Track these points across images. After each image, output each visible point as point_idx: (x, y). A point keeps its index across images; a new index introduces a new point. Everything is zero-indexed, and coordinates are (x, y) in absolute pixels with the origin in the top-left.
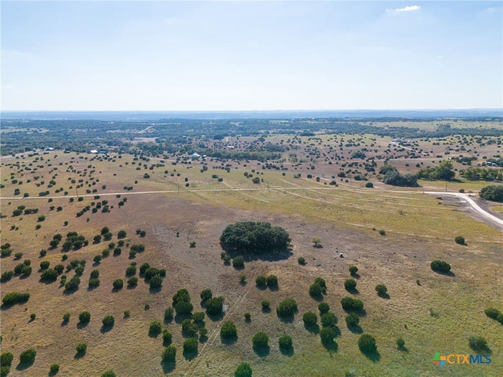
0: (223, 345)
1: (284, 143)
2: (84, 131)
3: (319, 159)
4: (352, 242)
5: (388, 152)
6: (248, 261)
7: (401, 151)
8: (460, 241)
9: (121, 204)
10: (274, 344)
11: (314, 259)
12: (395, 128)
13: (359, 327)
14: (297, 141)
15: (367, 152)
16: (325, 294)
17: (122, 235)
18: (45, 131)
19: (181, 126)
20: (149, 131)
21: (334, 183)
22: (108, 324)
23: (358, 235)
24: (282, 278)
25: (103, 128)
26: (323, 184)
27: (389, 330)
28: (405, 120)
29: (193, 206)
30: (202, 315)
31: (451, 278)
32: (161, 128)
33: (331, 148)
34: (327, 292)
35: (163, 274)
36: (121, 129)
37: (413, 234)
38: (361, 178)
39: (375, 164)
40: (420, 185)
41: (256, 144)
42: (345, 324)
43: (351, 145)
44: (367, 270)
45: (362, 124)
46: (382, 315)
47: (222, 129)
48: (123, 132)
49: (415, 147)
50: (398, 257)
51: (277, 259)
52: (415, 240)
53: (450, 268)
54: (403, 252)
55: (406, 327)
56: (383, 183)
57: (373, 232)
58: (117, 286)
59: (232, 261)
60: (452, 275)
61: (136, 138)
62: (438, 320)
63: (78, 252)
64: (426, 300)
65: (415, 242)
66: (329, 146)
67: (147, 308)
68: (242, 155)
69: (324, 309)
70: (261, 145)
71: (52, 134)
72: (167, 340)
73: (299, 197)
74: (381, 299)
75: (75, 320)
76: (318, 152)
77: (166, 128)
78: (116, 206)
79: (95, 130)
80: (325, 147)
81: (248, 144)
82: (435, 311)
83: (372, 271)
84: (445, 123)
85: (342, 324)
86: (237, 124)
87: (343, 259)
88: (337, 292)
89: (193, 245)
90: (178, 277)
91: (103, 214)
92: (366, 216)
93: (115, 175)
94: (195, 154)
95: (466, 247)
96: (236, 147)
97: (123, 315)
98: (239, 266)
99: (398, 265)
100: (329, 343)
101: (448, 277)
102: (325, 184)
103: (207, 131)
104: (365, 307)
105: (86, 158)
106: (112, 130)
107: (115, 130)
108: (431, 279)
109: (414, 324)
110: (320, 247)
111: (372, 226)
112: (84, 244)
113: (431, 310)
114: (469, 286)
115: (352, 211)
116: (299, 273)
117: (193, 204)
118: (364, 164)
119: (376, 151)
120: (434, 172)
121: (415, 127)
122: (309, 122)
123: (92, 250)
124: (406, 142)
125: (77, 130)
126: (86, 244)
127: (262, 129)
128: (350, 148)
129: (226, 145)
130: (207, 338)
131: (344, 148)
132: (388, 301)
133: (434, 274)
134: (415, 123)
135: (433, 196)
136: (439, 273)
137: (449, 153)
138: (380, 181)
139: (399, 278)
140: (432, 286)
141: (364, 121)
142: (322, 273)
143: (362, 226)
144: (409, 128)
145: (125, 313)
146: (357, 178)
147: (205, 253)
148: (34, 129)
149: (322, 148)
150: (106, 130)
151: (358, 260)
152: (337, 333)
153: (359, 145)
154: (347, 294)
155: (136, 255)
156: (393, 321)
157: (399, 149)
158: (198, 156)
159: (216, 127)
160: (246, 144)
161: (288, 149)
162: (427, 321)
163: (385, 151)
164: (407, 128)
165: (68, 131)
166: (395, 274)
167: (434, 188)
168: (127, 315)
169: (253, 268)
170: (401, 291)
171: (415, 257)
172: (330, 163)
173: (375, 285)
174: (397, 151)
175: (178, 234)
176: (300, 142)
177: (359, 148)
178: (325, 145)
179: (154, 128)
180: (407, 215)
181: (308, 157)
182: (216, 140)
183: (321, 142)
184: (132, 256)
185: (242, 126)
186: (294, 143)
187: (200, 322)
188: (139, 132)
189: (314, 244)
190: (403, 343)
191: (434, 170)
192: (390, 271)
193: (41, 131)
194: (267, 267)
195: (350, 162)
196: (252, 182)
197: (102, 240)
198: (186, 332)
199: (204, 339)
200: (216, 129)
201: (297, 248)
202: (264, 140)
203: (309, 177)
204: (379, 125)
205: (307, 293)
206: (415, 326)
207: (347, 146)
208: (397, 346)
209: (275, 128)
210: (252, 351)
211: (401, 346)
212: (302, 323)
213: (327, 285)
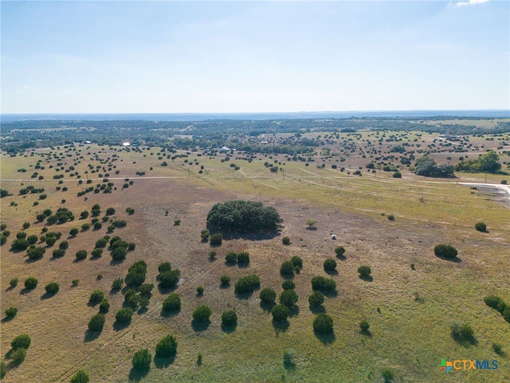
0: (161, 317)
1: (321, 139)
2: (128, 129)
3: (354, 153)
4: (351, 225)
5: (431, 146)
6: (227, 238)
7: (446, 145)
8: (481, 228)
9: (126, 186)
10: (216, 320)
11: (301, 240)
12: (448, 126)
13: (324, 308)
14: (334, 136)
15: (408, 147)
16: (298, 272)
17: (111, 212)
18: (92, 129)
19: (222, 125)
20: (190, 130)
21: (358, 173)
23: (362, 219)
24: (256, 257)
25: (147, 126)
26: (346, 174)
27: (357, 312)
28: (461, 118)
29: (197, 190)
30: (152, 286)
31: (456, 264)
32: (203, 127)
33: (370, 143)
34: (301, 272)
35: (132, 247)
36: (164, 127)
37: (427, 221)
38: (391, 168)
39: (412, 158)
40: (457, 176)
41: (291, 140)
42: (308, 304)
43: (392, 140)
44: (358, 252)
45: (412, 122)
46: (356, 297)
47: (261, 127)
48: (165, 130)
49: (464, 142)
50: (400, 241)
51: (260, 239)
52: (427, 226)
53: (457, 254)
54: (408, 237)
55: (379, 310)
56: (414, 174)
57: (382, 217)
58: (80, 258)
59: (210, 238)
60: (458, 260)
61: (174, 135)
62: (421, 306)
63: (60, 226)
64: (415, 285)
65: (426, 228)
66: (367, 141)
67: (99, 278)
68: (272, 149)
69: (288, 286)
70: (295, 141)
71: (99, 132)
72: (103, 310)
73: (314, 184)
74: (362, 281)
75: (21, 286)
76: (355, 146)
77: (207, 127)
78: (120, 188)
79: (139, 128)
80: (363, 142)
81: (283, 139)
82: (421, 296)
83: (361, 254)
84: (507, 121)
85: (303, 304)
86: (278, 123)
87: (334, 241)
88: (314, 269)
89: (177, 223)
90: (147, 251)
91: (105, 194)
92: (380, 203)
93: (134, 163)
94: (225, 148)
95: (486, 234)
96: (269, 142)
97: (71, 284)
98: (216, 243)
99: (395, 249)
100: (280, 322)
101: (452, 263)
102: (349, 173)
103: (247, 129)
104: (337, 288)
105: (115, 150)
106: (155, 128)
107: (158, 128)
108: (431, 263)
109: (390, 308)
110: (315, 229)
111: (383, 212)
112: (69, 220)
113: (417, 295)
114: (476, 272)
115: (366, 198)
116: (279, 252)
117: (198, 188)
118: (401, 157)
119: (418, 146)
120: (477, 164)
121: (472, 125)
122: (355, 120)
124: (455, 138)
125: (122, 128)
126: (72, 219)
127: (304, 127)
128: (391, 143)
129: (261, 141)
130: (147, 310)
131: (384, 143)
132: (368, 284)
133: (436, 260)
134: (473, 121)
135: (468, 186)
136: (443, 259)
137: (501, 148)
138: (412, 172)
139: (392, 261)
140: (428, 271)
141: (416, 119)
142: (304, 253)
143: (370, 211)
144: (465, 125)
145: (73, 282)
146: (387, 169)
147: (186, 230)
148: (84, 128)
149: (359, 143)
150: (149, 129)
151: (352, 242)
152: (295, 311)
153: (401, 140)
155: (114, 230)
156: (366, 304)
157: (445, 144)
158: (229, 149)
159: (256, 126)
160: (281, 140)
161: (323, 143)
162: (408, 305)
163: (429, 146)
164: (462, 126)
165: (114, 130)
166: (389, 257)
167: (473, 179)
169: (231, 246)
170: (389, 274)
171: (420, 242)
172: (364, 157)
173: (359, 266)
174: (443, 146)
175: (167, 213)
176: (338, 138)
177: (400, 143)
178: (364, 140)
179: (195, 126)
180: (428, 202)
181: (342, 151)
182: (252, 137)
183: (361, 137)
184: (110, 230)
185: (283, 125)
186: (332, 138)
187: (147, 294)
188: (180, 131)
189: (309, 226)
190: (368, 327)
191: (477, 162)
192: (384, 255)
193: (89, 129)
194: (245, 246)
195: (386, 155)
196: (270, 171)
197: (89, 216)
198: (127, 303)
199: (143, 310)
201: (287, 230)
202: (301, 136)
203: (334, 167)
204: (431, 123)
205: (278, 271)
206: (391, 310)
207: (388, 141)
208: (360, 329)
209: (318, 126)
210: (190, 325)
211: (365, 329)
212: (259, 301)
213: (305, 264)
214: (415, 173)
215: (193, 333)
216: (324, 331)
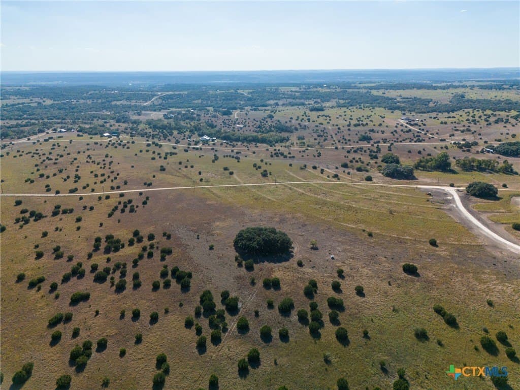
0: (239, 334)
1: (293, 121)
2: (88, 102)
3: (326, 142)
4: (343, 243)
5: (394, 133)
6: (257, 263)
7: (407, 132)
8: (433, 243)
9: (145, 203)
10: (275, 334)
11: (310, 261)
12: (407, 98)
13: (338, 321)
14: (306, 118)
15: (374, 134)
16: (316, 292)
17: (151, 237)
18: (49, 102)
20: (156, 103)
21: (336, 176)
22: (154, 319)
23: (349, 236)
24: (283, 279)
25: (107, 98)
26: (326, 177)
27: (359, 323)
28: (420, 87)
29: (208, 205)
30: (223, 311)
31: (416, 278)
32: (168, 99)
33: (339, 129)
34: (318, 292)
35: (190, 275)
36: (128, 99)
37: (396, 236)
38: (363, 168)
39: (379, 150)
40: (416, 177)
41: (265, 122)
42: (328, 318)
43: (359, 125)
44: (351, 271)
45: (375, 92)
46: (357, 311)
47: (230, 100)
48: (129, 103)
49: (423, 127)
50: (379, 259)
51: (280, 261)
52: (396, 242)
53: (417, 270)
54: (383, 254)
55: (372, 320)
56: (382, 176)
57: (363, 233)
58: (156, 287)
59: (244, 262)
60: (418, 275)
61: (143, 112)
62: (397, 315)
63: (118, 253)
64: (391, 298)
65: (396, 243)
66: (337, 125)
67: (181, 305)
68: (251, 138)
69: (314, 307)
70: (269, 124)
71: (57, 107)
72: (199, 331)
73: (303, 194)
74: (359, 298)
75: (129, 315)
76: (326, 133)
77: (172, 99)
78: (141, 205)
79: (100, 101)
80: (333, 127)
81: (257, 121)
82: (396, 308)
83: (355, 272)
84: (460, 91)
85: (326, 319)
86: (245, 93)
87: (333, 260)
88: (325, 291)
89: (211, 248)
90: (202, 278)
91: (131, 214)
92: (360, 216)
93: (133, 167)
94: (206, 137)
95: (437, 249)
96: (245, 126)
97: (164, 311)
98: (250, 268)
99: (377, 267)
100: (315, 334)
101: (414, 277)
102: (328, 177)
104: (345, 304)
105: (101, 145)
106: (117, 101)
107: (121, 100)
108: (401, 279)
109: (379, 318)
110: (316, 249)
111: (363, 227)
112: (121, 246)
113: (393, 306)
114: (429, 285)
115: (348, 210)
116: (298, 275)
117: (209, 202)
118: (369, 149)
119: (383, 132)
120: (431, 162)
121: (429, 98)
122: (320, 89)
123: (129, 252)
124: (414, 121)
125: (82, 101)
126: (123, 246)
127: (272, 99)
128: (358, 128)
129: (235, 124)
130: (227, 329)
131: (352, 128)
132: (363, 299)
133: (404, 275)
134: (430, 91)
135: (424, 191)
136: (408, 274)
137: (453, 135)
138: (380, 173)
139: (375, 278)
140: (399, 286)
141: (377, 88)
142: (315, 274)
143: (354, 227)
144: (423, 98)
145: (165, 310)
146: (359, 170)
147: (221, 256)
148: (37, 100)
149: (330, 128)
150: (111, 102)
151: (346, 262)
152: (322, 325)
153: (367, 124)
154: (332, 294)
155: (166, 258)
156: (364, 316)
157: (405, 129)
158: (209, 138)
159: (224, 98)
160: (255, 122)
161: (296, 129)
162: (389, 315)
163: (392, 133)
164: (420, 99)
165: (73, 103)
166: (373, 275)
167: (428, 180)
168: (167, 312)
169: (261, 270)
170: (375, 290)
171: (393, 259)
172: (336, 148)
173: (356, 285)
174: (404, 132)
175: (198, 236)
176: (309, 120)
177: (367, 128)
178: (333, 125)
179: (160, 98)
180: (395, 214)
181: (315, 139)
182: (224, 116)
183: (330, 120)
184: (163, 259)
185: (250, 96)
186: (303, 121)
187: (221, 317)
188: (145, 104)
189: (312, 246)
190: (367, 333)
191: (432, 160)
192: (370, 272)
193: (44, 101)
194: (272, 269)
195: (356, 146)
196: (260, 175)
197: (135, 242)
198: (212, 325)
199: (225, 330)
200: (223, 100)
201: (297, 250)
202: (273, 117)
203: (315, 168)
204: (392, 94)
205: (302, 292)
206: (379, 319)
207: (355, 125)
208: (363, 335)
209: (285, 98)
210: (260, 339)
211: (366, 335)
212: (296, 318)
213: (318, 285)
214: (383, 173)
215: (264, 344)
216: (343, 338)
